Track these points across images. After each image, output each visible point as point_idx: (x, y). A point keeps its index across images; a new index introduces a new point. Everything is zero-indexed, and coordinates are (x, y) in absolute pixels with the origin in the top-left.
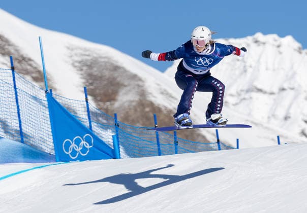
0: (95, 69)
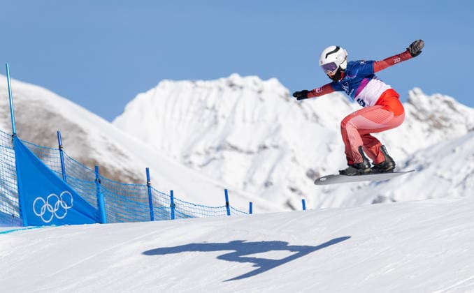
0: (23, 116)
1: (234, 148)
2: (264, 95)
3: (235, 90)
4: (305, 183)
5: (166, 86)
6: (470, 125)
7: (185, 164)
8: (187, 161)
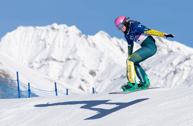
1: (54, 60)
2: (69, 34)
3: (55, 31)
4: (88, 77)
5: (21, 29)
6: (170, 49)
7: (30, 67)
8: (31, 65)
